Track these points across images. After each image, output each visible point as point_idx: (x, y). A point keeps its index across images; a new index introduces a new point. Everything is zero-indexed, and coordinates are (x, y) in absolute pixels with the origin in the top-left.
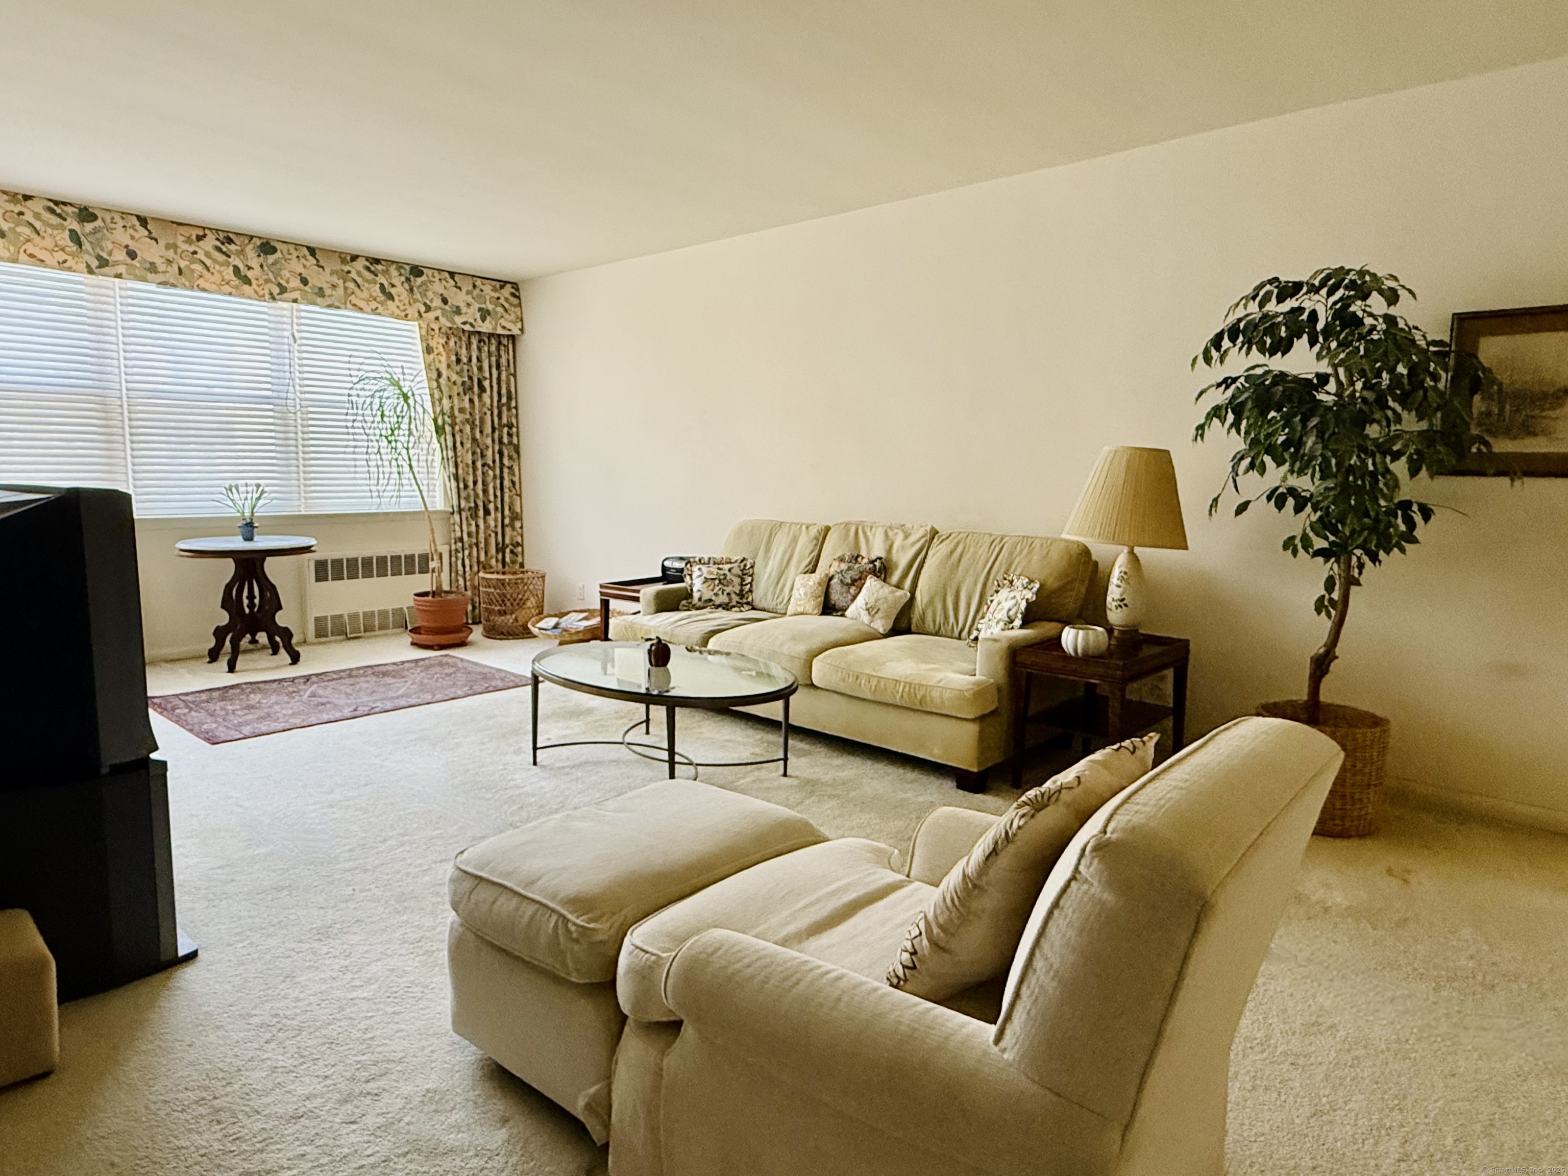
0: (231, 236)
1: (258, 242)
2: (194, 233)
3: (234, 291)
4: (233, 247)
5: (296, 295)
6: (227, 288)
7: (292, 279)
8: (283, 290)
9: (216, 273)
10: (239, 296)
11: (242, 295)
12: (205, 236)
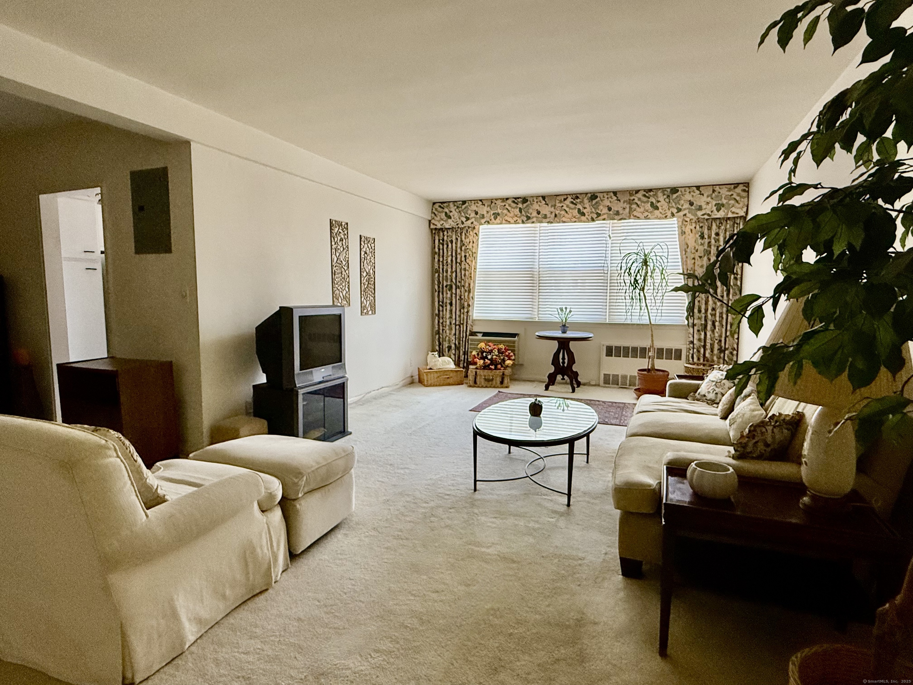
0: (578, 195)
1: (589, 195)
2: (562, 198)
3: (577, 220)
4: (578, 200)
5: (605, 216)
6: (574, 219)
7: (604, 209)
8: (599, 215)
9: (570, 214)
10: (579, 222)
11: (581, 221)
12: (567, 198)
